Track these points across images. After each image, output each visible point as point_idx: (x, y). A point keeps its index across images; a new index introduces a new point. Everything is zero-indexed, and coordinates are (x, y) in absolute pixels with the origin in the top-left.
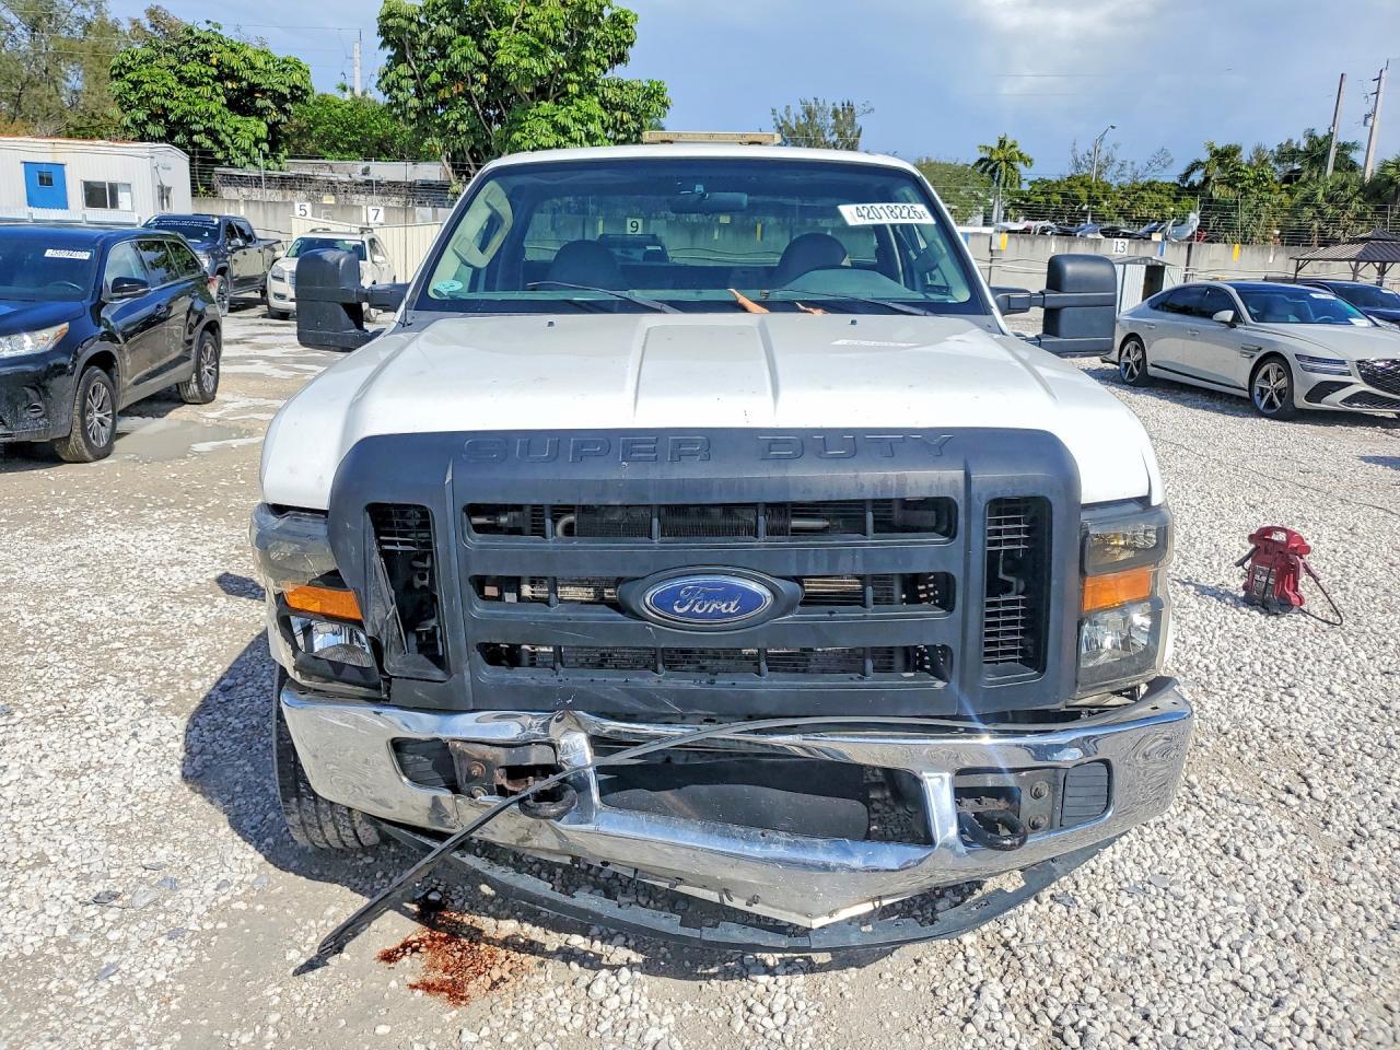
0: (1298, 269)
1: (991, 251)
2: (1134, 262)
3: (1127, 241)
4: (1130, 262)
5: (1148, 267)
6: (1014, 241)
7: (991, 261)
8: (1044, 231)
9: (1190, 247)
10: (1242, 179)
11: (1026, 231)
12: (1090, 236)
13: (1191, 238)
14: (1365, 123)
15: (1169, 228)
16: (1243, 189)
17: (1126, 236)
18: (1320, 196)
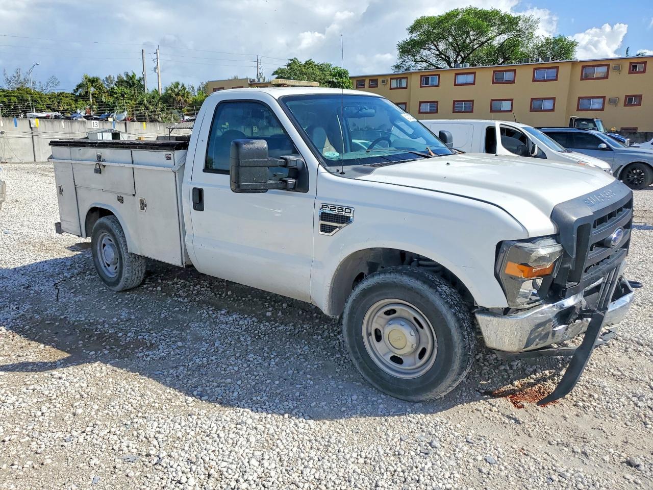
0: (170, 133)
1: (31, 128)
2: (106, 131)
3: (98, 122)
4: (104, 132)
5: (112, 134)
6: (42, 122)
7: (32, 133)
8: (57, 117)
9: (125, 124)
10: (116, 93)
11: (47, 117)
12: (79, 119)
13: (125, 120)
14: (155, 72)
15: (115, 115)
16: (117, 97)
17: (96, 119)
18: (146, 101)
